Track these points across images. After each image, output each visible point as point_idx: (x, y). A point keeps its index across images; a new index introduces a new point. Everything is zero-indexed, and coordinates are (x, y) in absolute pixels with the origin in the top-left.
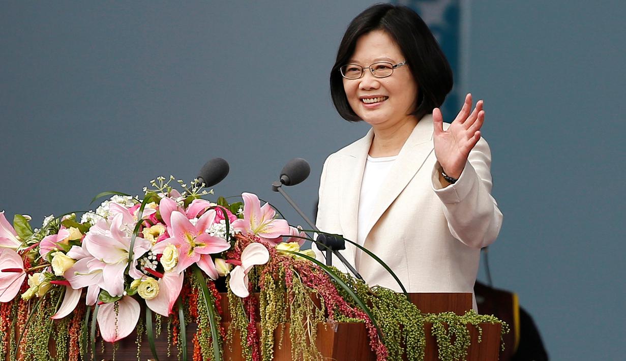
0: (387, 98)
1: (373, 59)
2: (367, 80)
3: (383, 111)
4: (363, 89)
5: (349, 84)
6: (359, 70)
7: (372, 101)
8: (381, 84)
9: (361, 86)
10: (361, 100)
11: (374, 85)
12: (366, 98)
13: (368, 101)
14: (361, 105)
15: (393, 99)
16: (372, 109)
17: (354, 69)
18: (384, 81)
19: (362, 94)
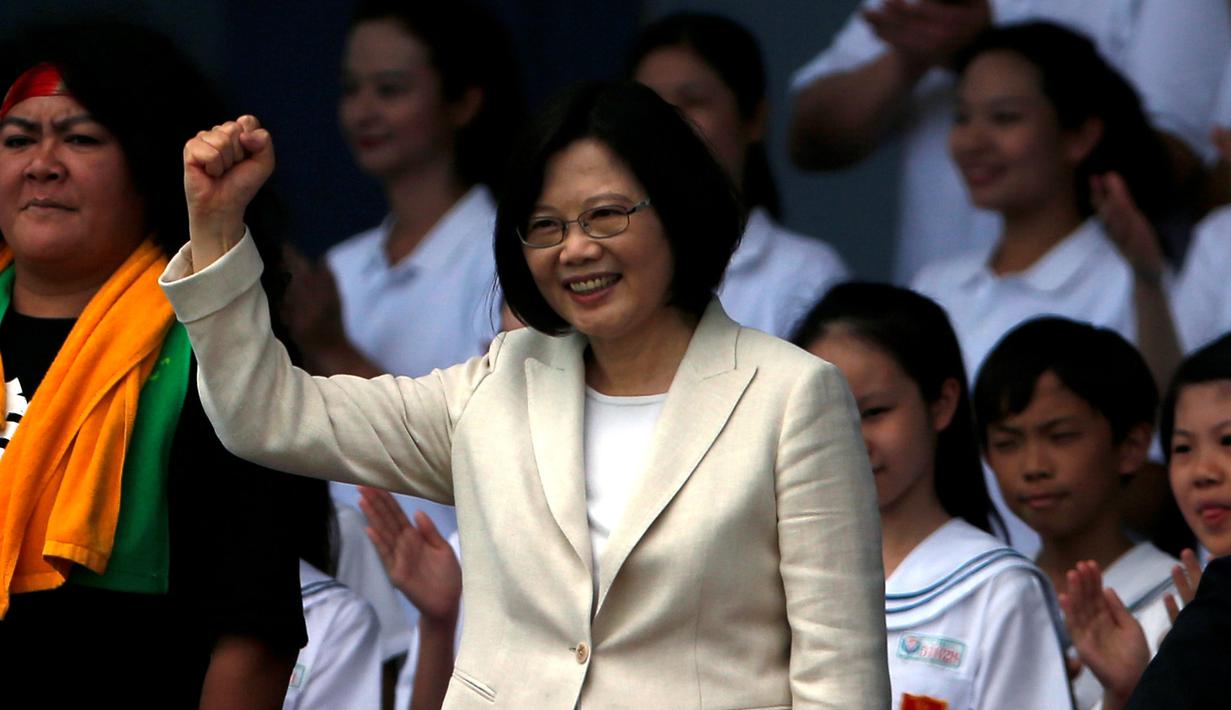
0: (618, 277)
1: (584, 198)
2: (575, 244)
3: (616, 308)
4: (570, 264)
5: (538, 257)
6: (556, 224)
7: (591, 285)
8: (604, 250)
9: (563, 256)
10: (567, 286)
11: (592, 250)
12: (577, 280)
13: (583, 286)
14: (567, 297)
15: (632, 280)
16: (594, 305)
17: (546, 223)
18: (614, 242)
19: (566, 274)
